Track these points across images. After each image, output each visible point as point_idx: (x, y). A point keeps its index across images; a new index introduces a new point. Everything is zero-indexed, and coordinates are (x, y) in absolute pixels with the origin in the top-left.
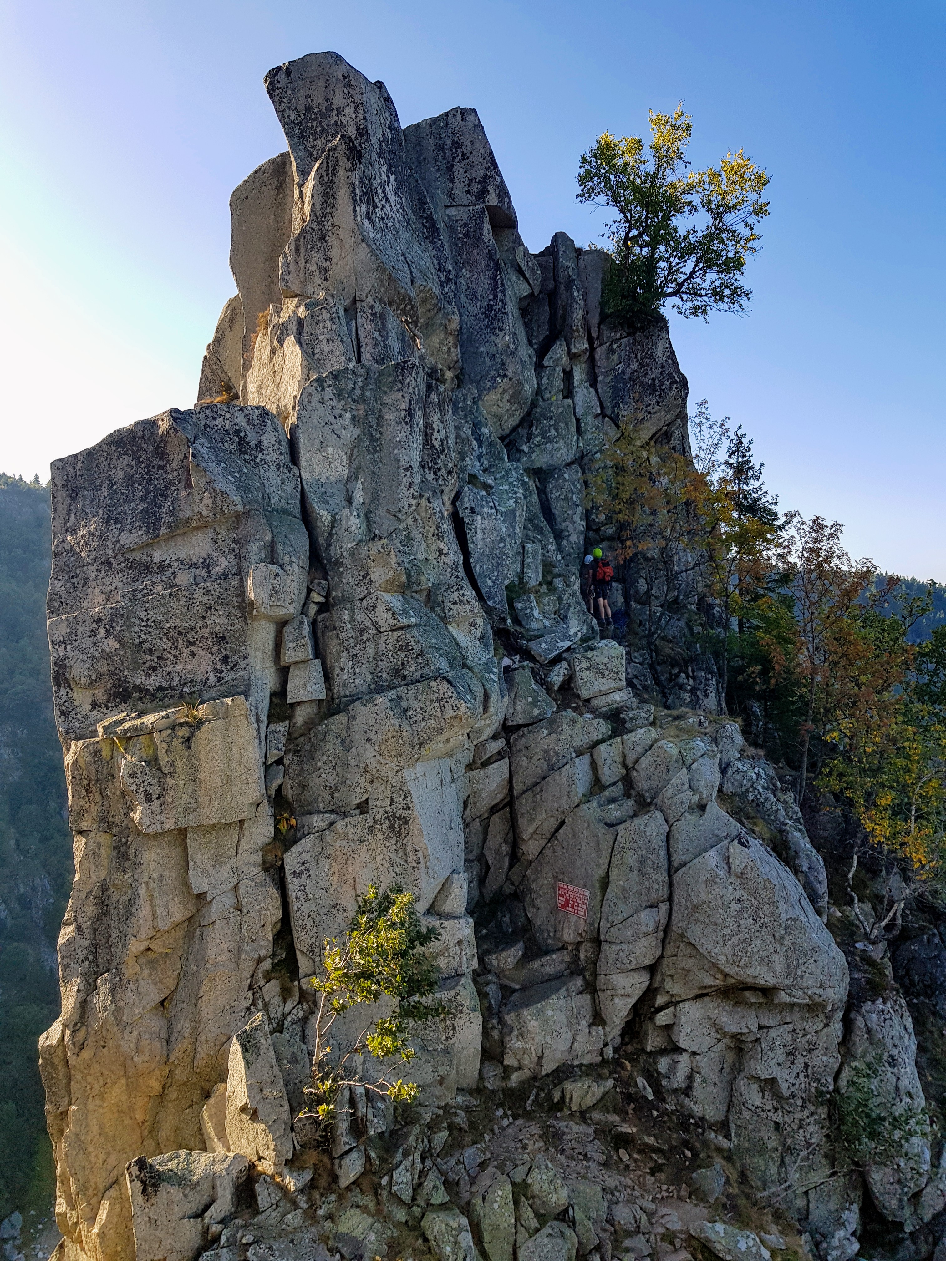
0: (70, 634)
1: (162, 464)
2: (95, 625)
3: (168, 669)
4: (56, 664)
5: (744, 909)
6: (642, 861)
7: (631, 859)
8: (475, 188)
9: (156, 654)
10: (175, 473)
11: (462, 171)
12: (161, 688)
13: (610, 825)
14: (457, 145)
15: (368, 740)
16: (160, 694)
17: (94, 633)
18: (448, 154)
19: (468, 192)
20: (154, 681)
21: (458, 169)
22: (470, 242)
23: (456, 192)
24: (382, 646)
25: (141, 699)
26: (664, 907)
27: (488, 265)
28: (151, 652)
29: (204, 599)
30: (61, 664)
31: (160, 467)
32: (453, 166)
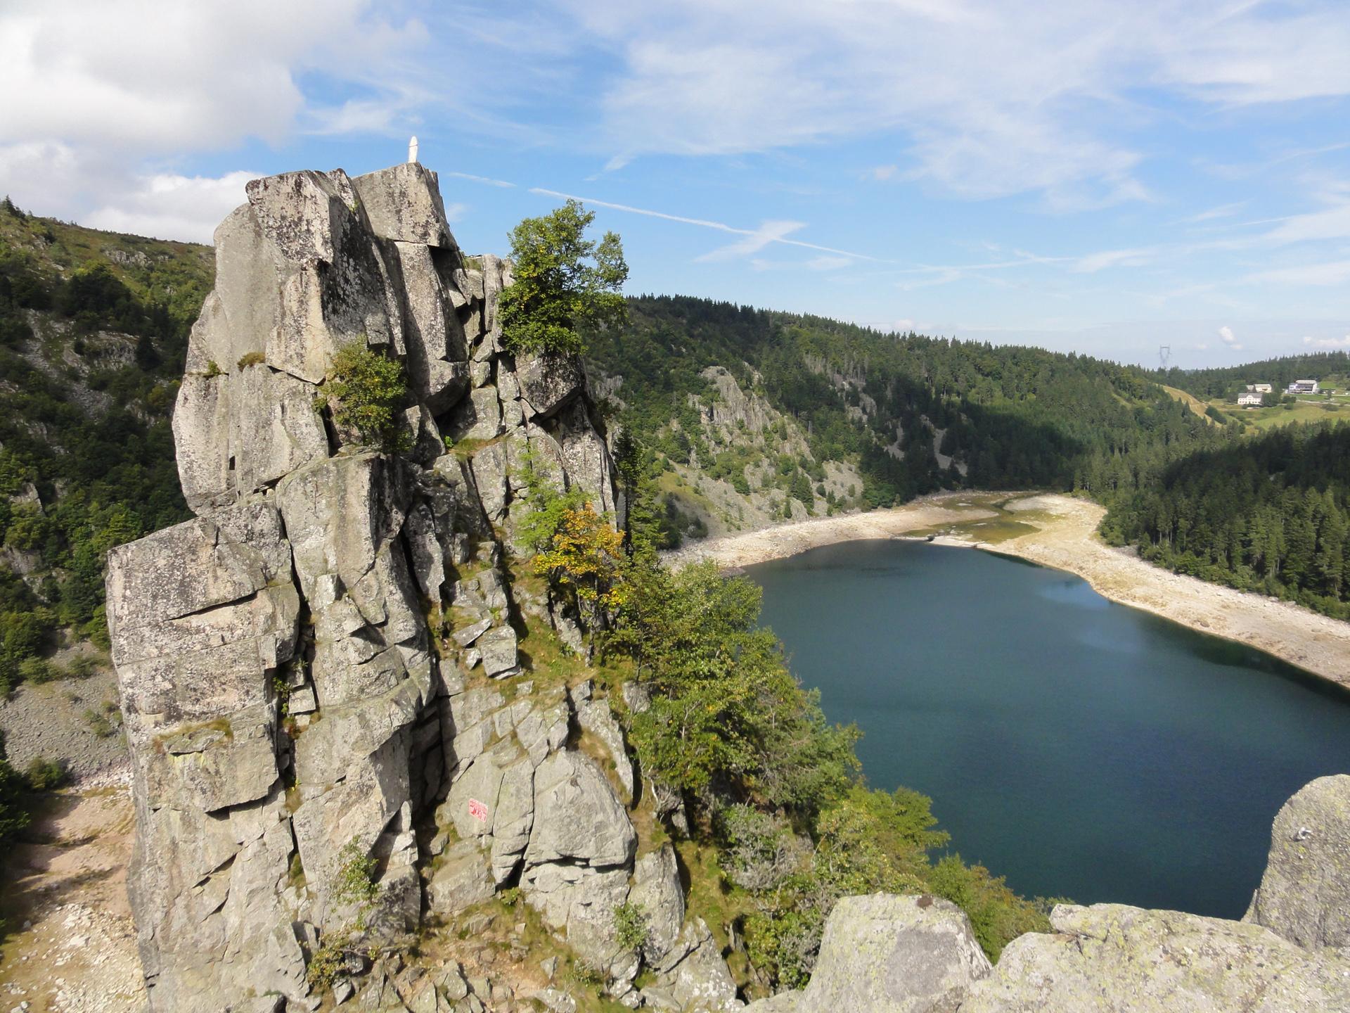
0: (135, 678)
1: (194, 558)
2: (153, 673)
3: (208, 700)
4: (127, 698)
5: (572, 821)
6: (518, 790)
7: (512, 789)
8: (420, 230)
9: (199, 691)
10: (205, 566)
11: (408, 215)
12: (204, 713)
13: (500, 767)
14: (403, 194)
15: (345, 742)
16: (203, 716)
17: (153, 678)
18: (397, 200)
19: (413, 232)
20: (198, 708)
21: (405, 214)
22: (415, 273)
23: (404, 231)
24: (352, 675)
25: (189, 719)
26: (530, 817)
27: (429, 293)
28: (195, 690)
29: (231, 655)
30: (131, 699)
31: (192, 560)
32: (400, 210)
